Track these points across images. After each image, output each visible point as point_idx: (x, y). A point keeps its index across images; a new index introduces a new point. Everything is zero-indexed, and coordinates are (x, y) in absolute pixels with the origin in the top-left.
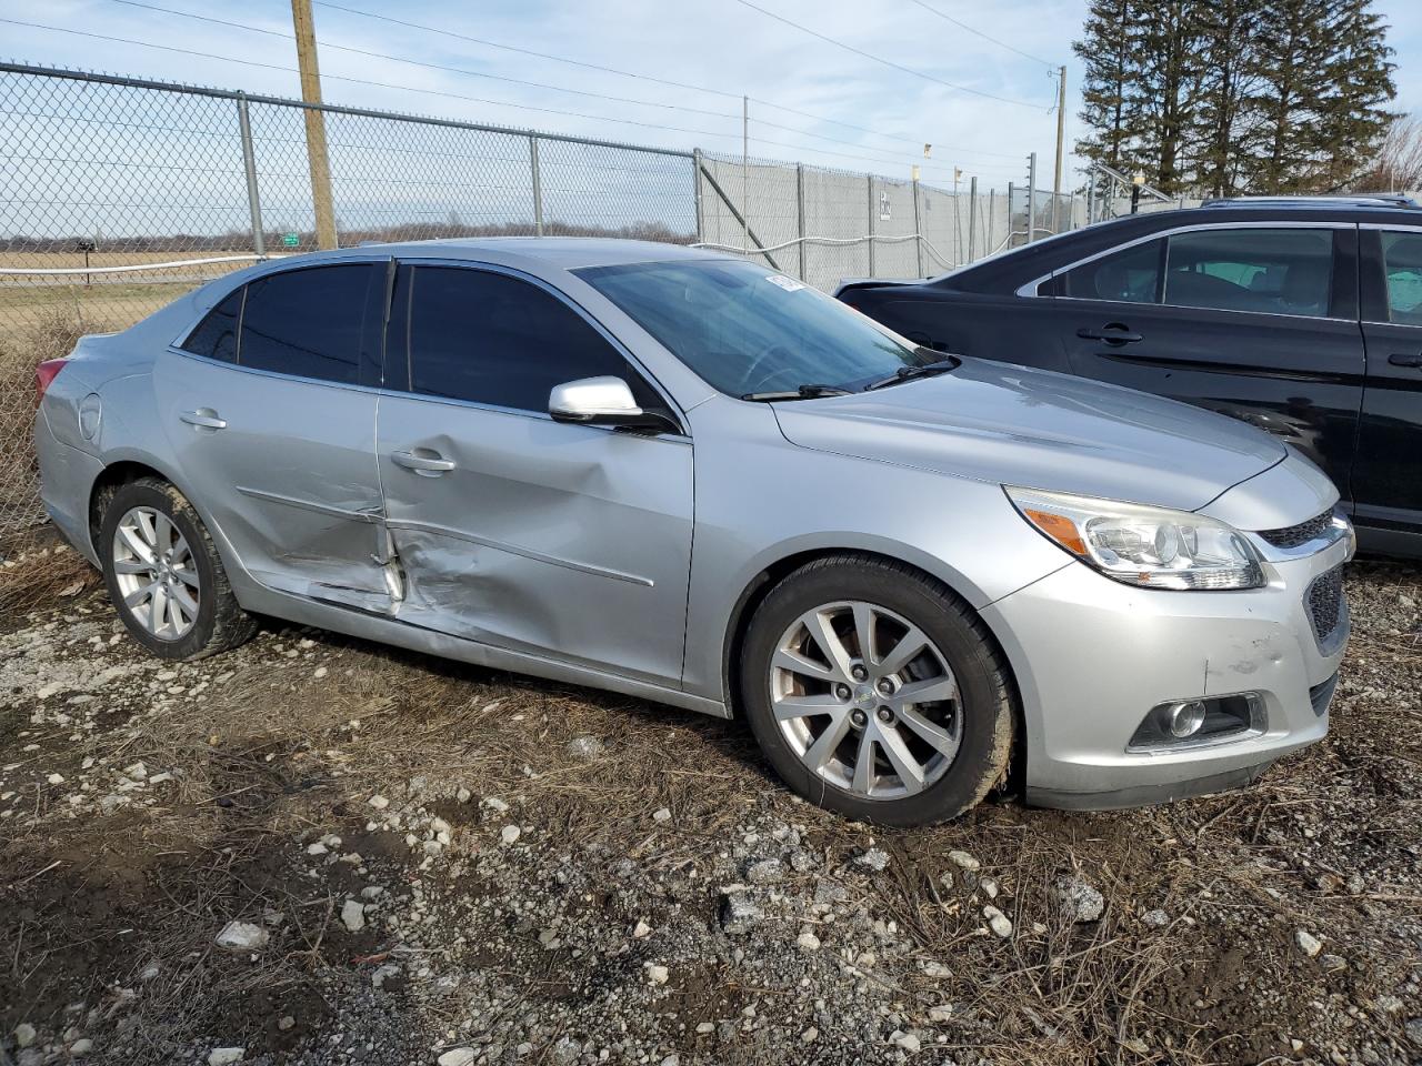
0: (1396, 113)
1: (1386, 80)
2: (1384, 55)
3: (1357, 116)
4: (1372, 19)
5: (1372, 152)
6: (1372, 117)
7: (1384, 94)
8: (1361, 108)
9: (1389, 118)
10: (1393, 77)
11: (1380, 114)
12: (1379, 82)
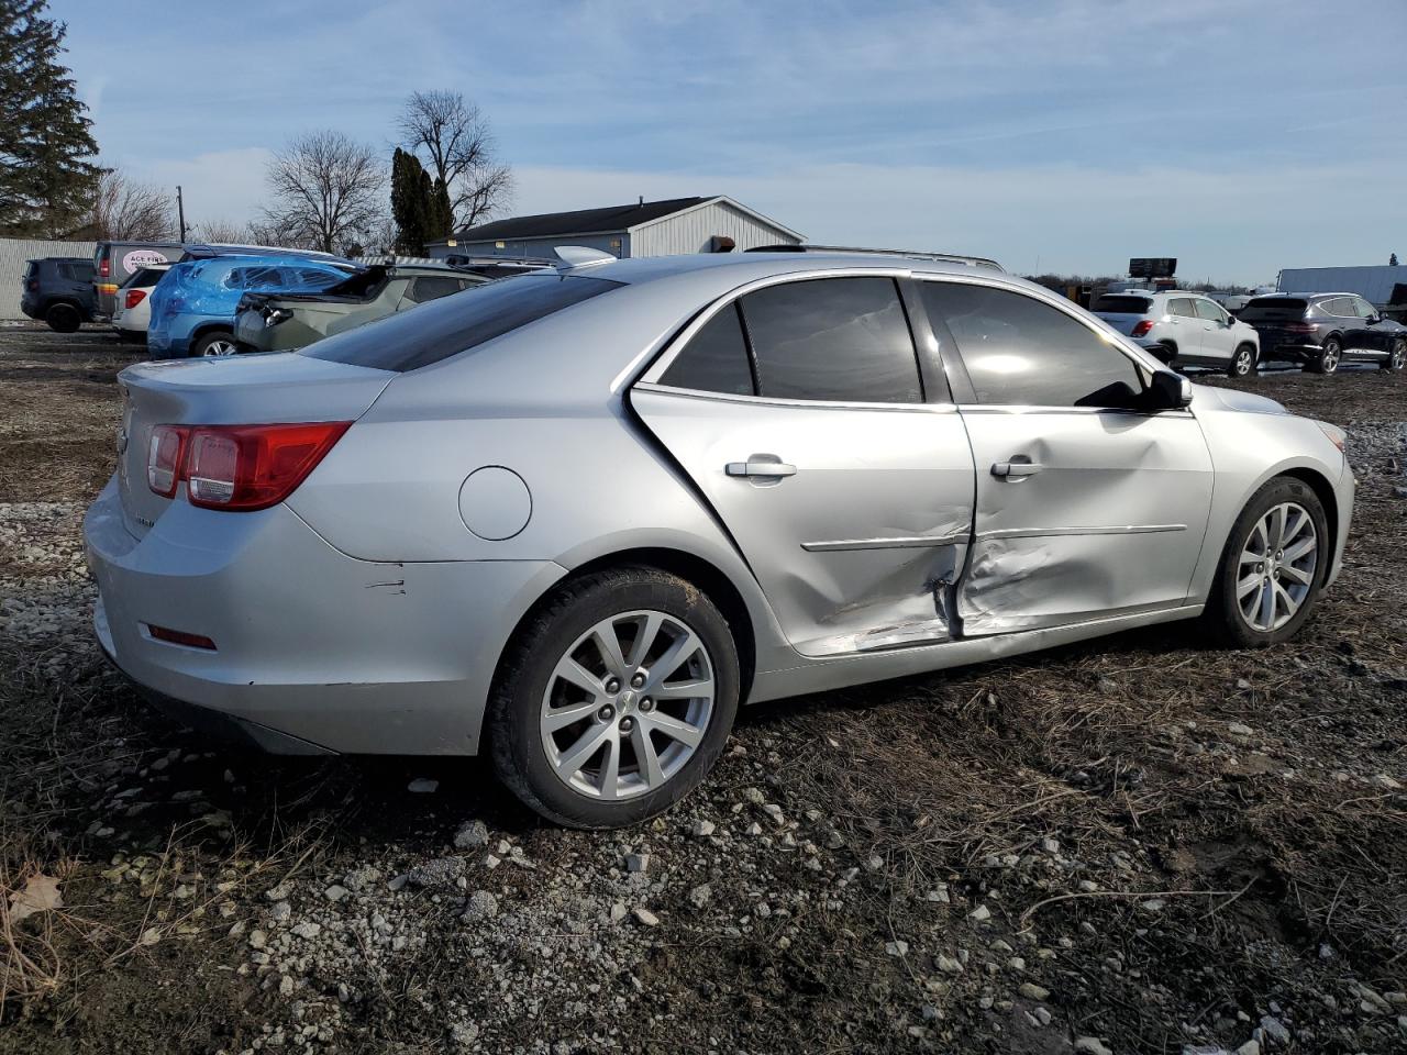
0: (105, 168)
1: (85, 134)
2: (79, 111)
3: (64, 166)
4: (61, 71)
5: (87, 204)
6: (81, 170)
7: (86, 149)
8: (66, 158)
9: (98, 171)
10: (91, 132)
11: (87, 167)
12: (78, 135)
